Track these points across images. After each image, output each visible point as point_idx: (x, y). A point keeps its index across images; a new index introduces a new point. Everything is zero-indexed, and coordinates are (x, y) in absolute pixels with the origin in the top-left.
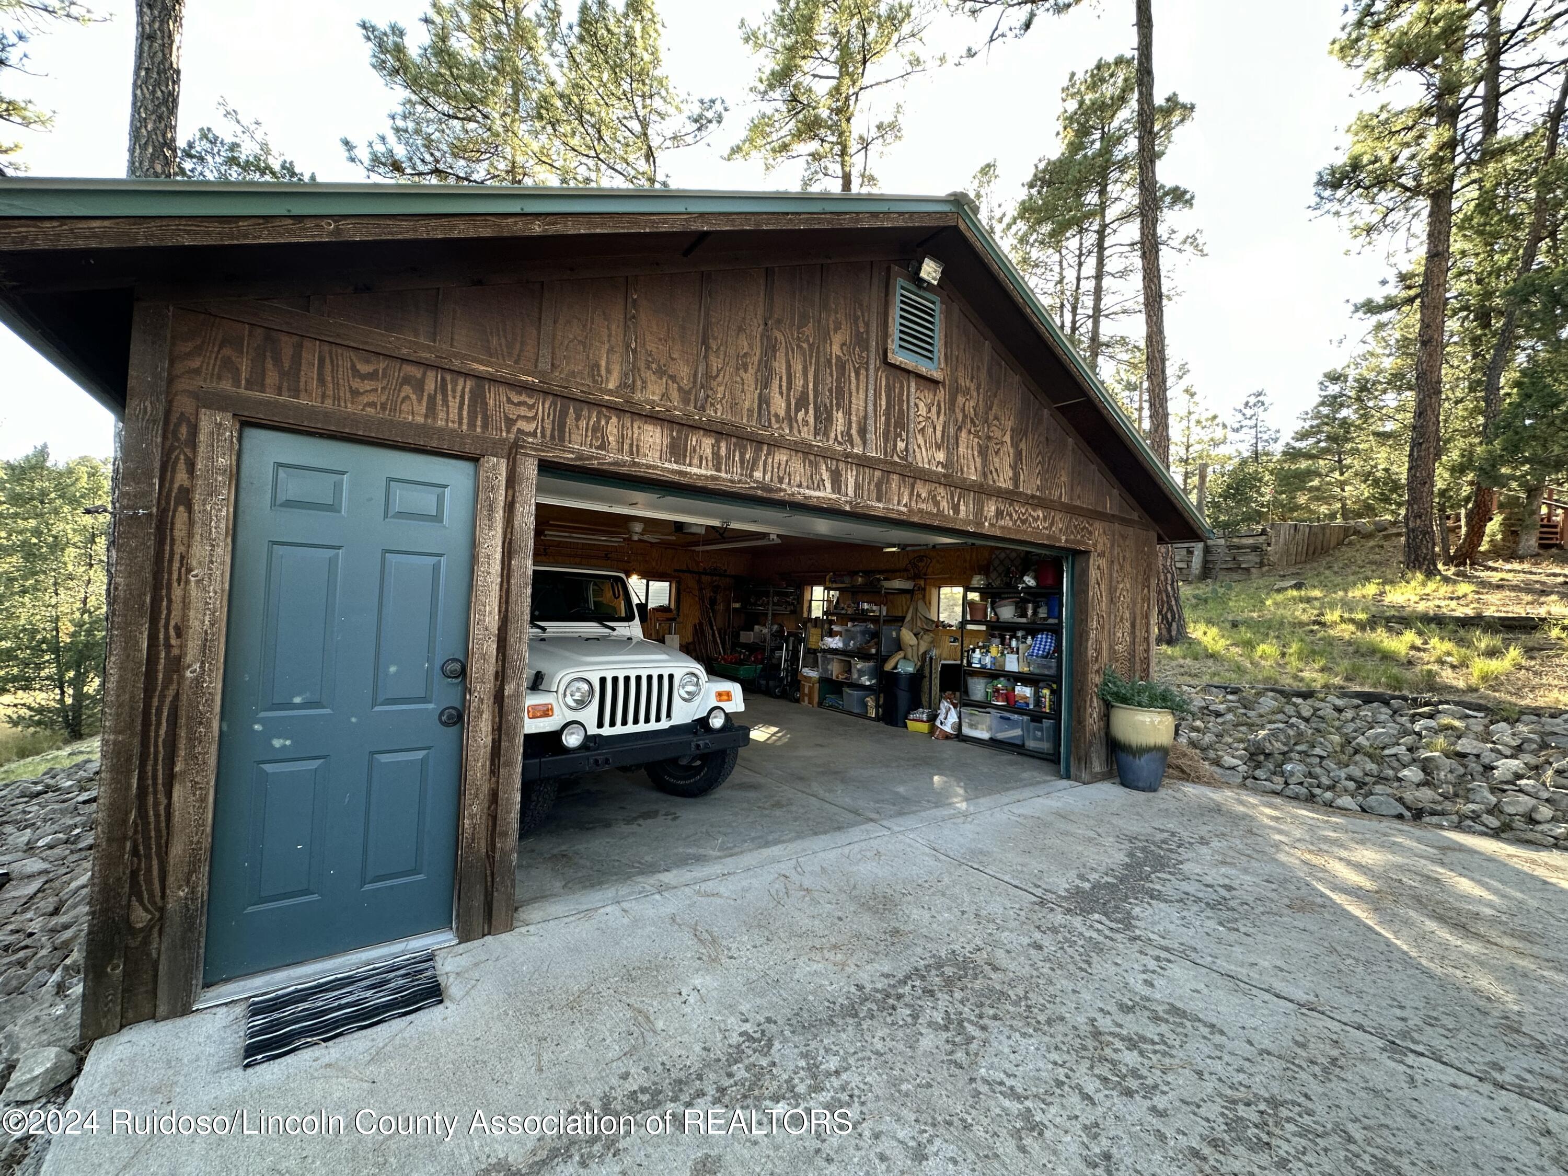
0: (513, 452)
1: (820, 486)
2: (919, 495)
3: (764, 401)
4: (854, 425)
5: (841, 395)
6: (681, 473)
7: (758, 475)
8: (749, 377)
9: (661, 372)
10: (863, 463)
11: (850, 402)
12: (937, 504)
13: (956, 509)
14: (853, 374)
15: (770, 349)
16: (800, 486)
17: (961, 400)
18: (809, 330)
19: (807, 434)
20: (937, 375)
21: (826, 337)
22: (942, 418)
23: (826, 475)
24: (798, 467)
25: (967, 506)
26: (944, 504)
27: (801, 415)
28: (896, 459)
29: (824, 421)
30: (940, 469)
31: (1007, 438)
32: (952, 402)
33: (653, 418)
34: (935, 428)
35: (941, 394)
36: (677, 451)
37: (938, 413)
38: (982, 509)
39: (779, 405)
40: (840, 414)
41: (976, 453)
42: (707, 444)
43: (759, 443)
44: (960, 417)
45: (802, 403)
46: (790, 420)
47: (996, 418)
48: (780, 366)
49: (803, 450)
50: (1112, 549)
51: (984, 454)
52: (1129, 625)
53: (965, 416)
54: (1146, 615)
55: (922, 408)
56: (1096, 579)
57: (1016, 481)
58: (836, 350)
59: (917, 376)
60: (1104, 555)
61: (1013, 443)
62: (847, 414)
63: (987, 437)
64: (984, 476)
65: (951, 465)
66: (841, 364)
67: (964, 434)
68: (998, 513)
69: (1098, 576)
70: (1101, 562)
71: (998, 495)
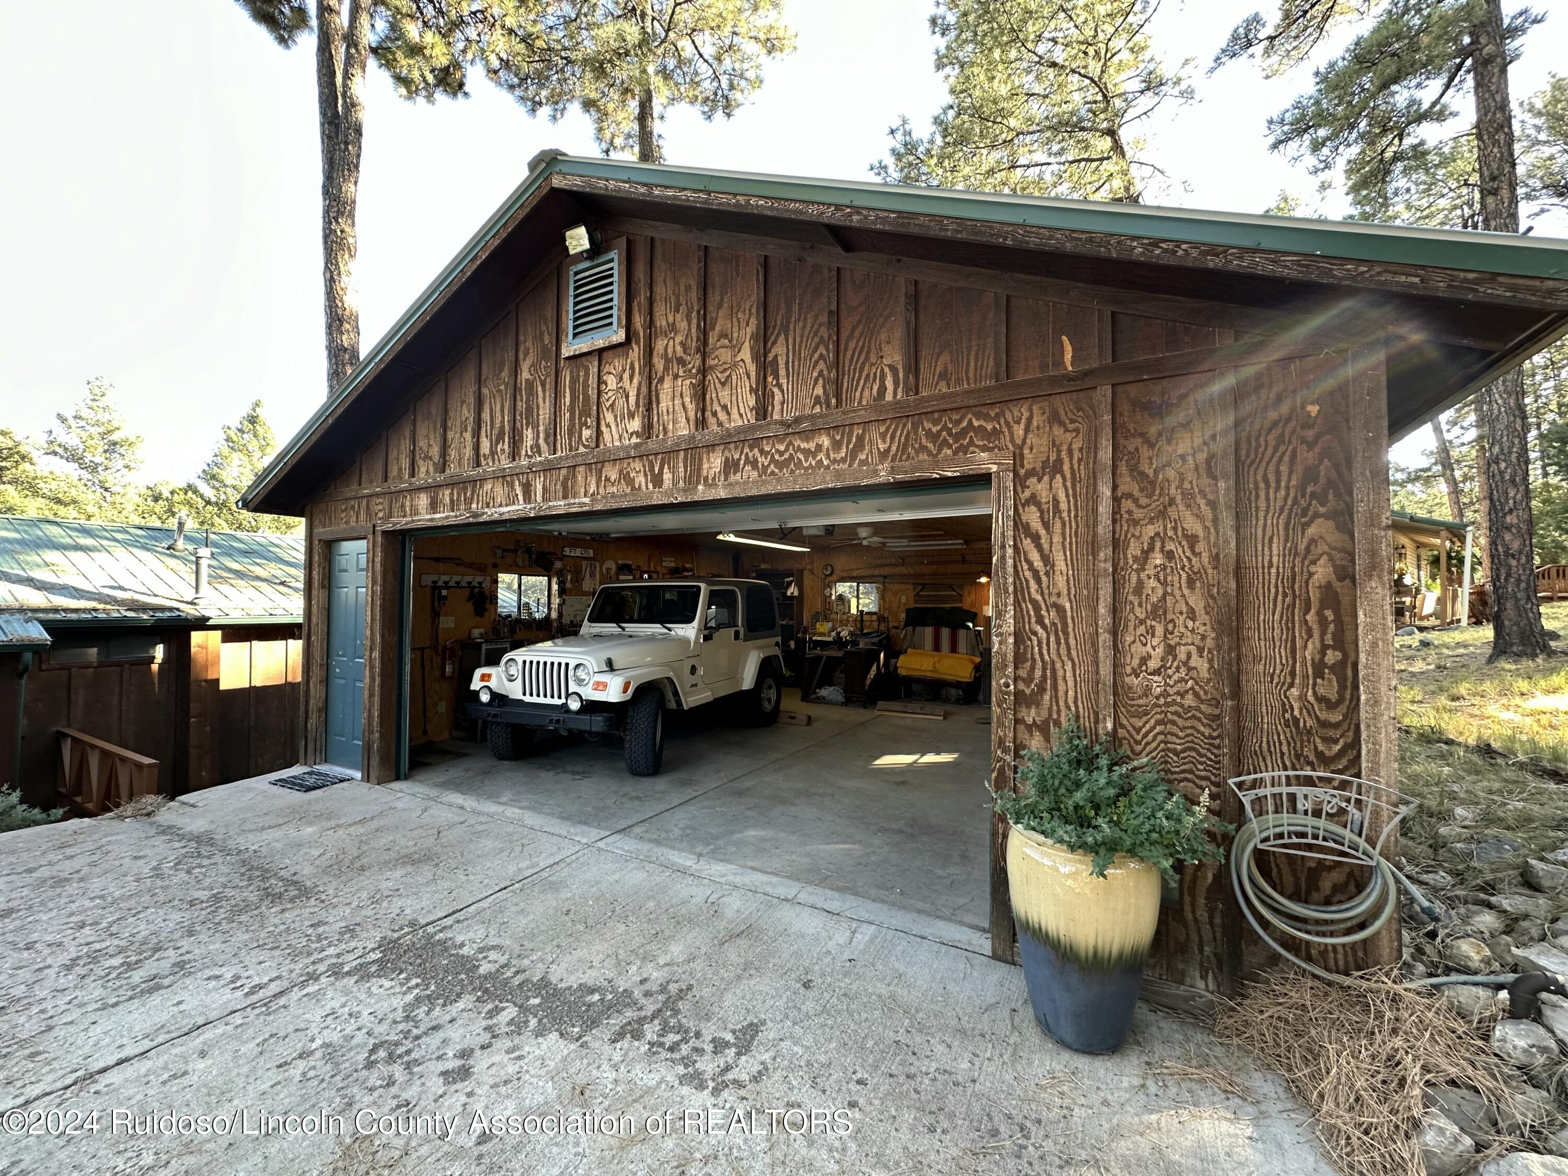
1: (512, 501)
2: (607, 479)
3: (477, 447)
4: (541, 435)
5: (530, 414)
6: (432, 520)
7: (474, 506)
8: (468, 435)
9: (424, 459)
10: (548, 468)
11: (538, 415)
12: (630, 482)
13: (657, 481)
14: (540, 389)
15: (479, 405)
16: (501, 506)
17: (660, 344)
18: (505, 372)
19: (506, 461)
20: (622, 334)
21: (516, 371)
22: (635, 381)
23: (519, 490)
24: (500, 492)
25: (673, 471)
26: (640, 480)
27: (499, 447)
28: (582, 449)
29: (515, 444)
30: (634, 440)
31: (746, 354)
32: (649, 352)
33: (420, 489)
34: (627, 397)
35: (633, 352)
36: (434, 506)
37: (631, 378)
38: (700, 468)
39: (485, 446)
40: (530, 430)
41: (687, 399)
42: (448, 495)
43: (474, 482)
44: (660, 367)
45: (500, 437)
46: (493, 453)
47: (723, 335)
48: (486, 414)
49: (503, 477)
50: (1092, 448)
51: (701, 394)
52: (1203, 623)
53: (668, 361)
54: (1330, 597)
55: (611, 381)
56: (1020, 527)
57: (762, 411)
58: (525, 375)
59: (601, 352)
60: (1056, 468)
61: (755, 357)
62: (536, 427)
63: (704, 371)
64: (701, 423)
65: (648, 430)
66: (530, 385)
67: (667, 384)
68: (730, 466)
69: (1032, 516)
70: (1040, 488)
71: (728, 440)
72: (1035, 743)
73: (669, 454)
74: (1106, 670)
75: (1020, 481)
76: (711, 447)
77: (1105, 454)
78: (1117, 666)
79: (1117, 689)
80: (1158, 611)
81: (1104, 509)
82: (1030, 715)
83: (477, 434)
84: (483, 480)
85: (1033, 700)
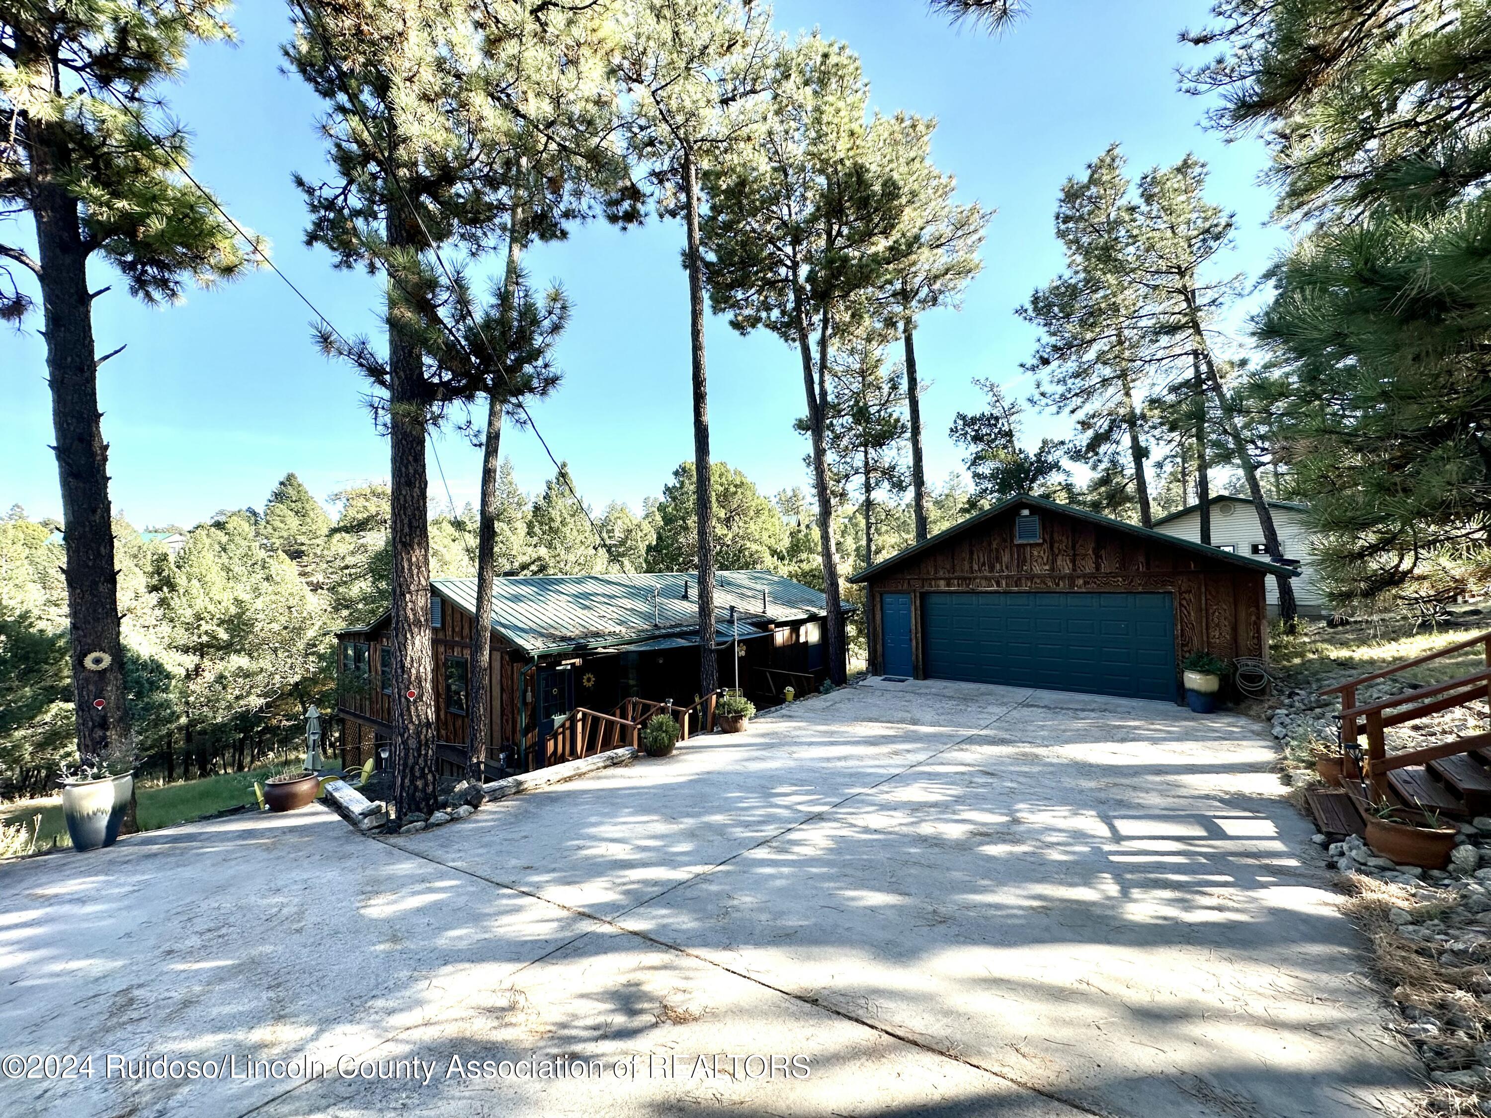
0: (915, 591)
3: (971, 567)
4: (1004, 566)
5: (998, 559)
8: (966, 563)
10: (1007, 577)
11: (1002, 560)
13: (1057, 585)
14: (1002, 552)
15: (972, 553)
17: (1056, 545)
18: (985, 544)
19: (987, 574)
20: (1041, 541)
21: (990, 544)
22: (1046, 555)
23: (994, 583)
24: (984, 583)
25: (1064, 583)
26: (1050, 584)
27: (983, 568)
28: (1023, 573)
29: (992, 569)
30: (1047, 572)
31: (1090, 552)
32: (1052, 547)
34: (1043, 559)
35: (1045, 546)
36: (948, 585)
37: (1044, 554)
38: (1074, 582)
39: (976, 567)
40: (998, 564)
41: (1068, 562)
42: (956, 582)
43: (970, 579)
44: (1057, 551)
45: (984, 564)
46: (980, 570)
47: (1082, 545)
48: (975, 557)
49: (986, 578)
50: (1199, 588)
51: (1073, 561)
52: (1228, 628)
53: (1060, 551)
54: (1255, 623)
55: (1036, 553)
56: (1181, 605)
57: (1098, 568)
58: (994, 546)
59: (1031, 545)
60: (1190, 592)
61: (1094, 553)
62: (1001, 563)
63: (1075, 555)
64: (1074, 570)
65: (1052, 569)
66: (997, 550)
67: (1060, 557)
68: (1085, 583)
69: (1184, 603)
70: (1186, 596)
71: (1084, 576)
72: (1187, 655)
73: (1062, 578)
74: (1205, 639)
75: (1181, 594)
76: (1079, 577)
77: (1203, 590)
78: (1208, 637)
79: (1209, 643)
80: (1217, 625)
81: (1203, 602)
82: (1185, 649)
83: (971, 563)
84: (975, 579)
85: (1187, 645)
